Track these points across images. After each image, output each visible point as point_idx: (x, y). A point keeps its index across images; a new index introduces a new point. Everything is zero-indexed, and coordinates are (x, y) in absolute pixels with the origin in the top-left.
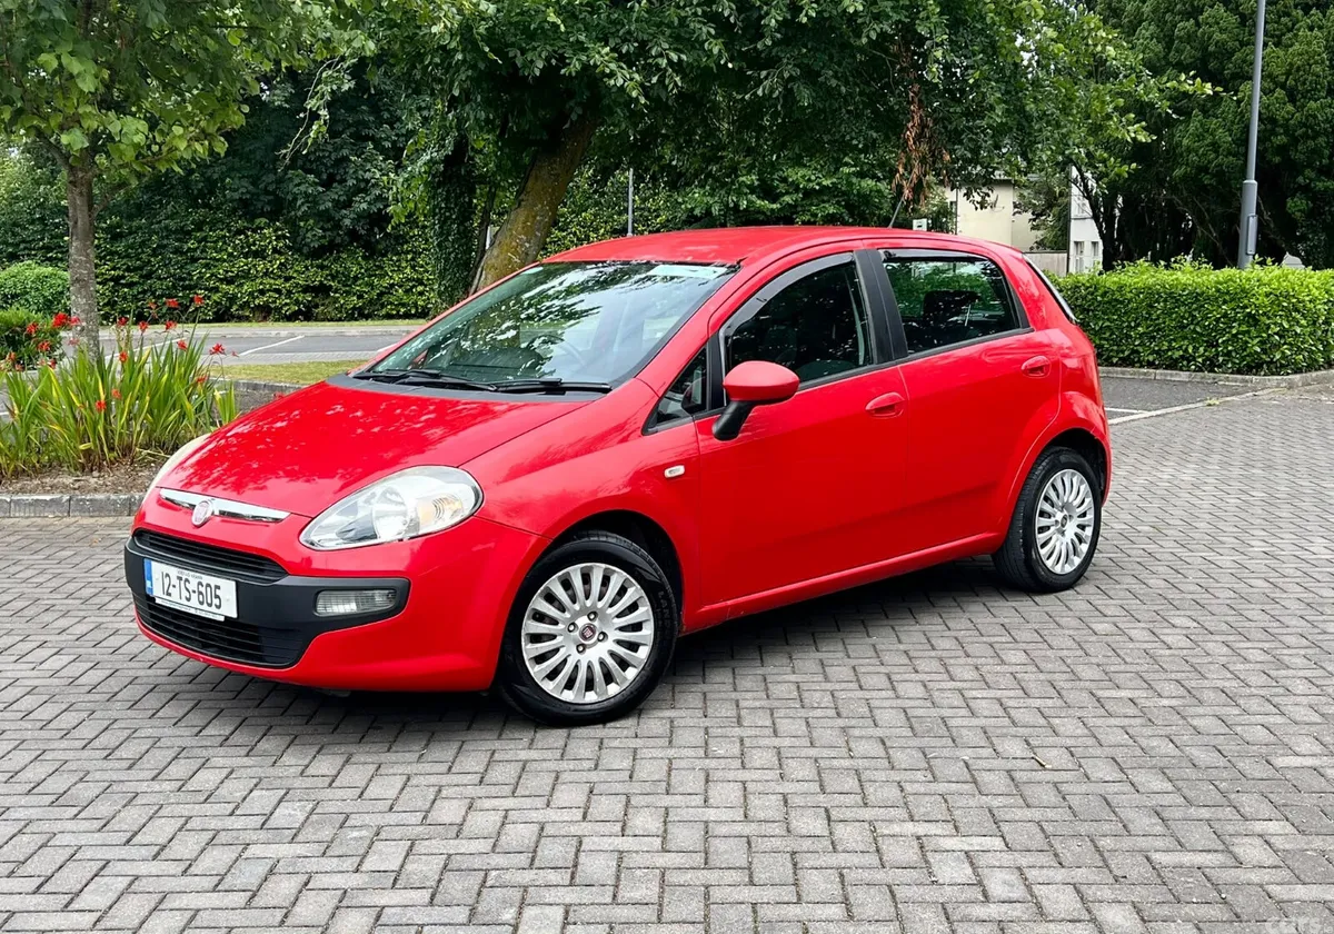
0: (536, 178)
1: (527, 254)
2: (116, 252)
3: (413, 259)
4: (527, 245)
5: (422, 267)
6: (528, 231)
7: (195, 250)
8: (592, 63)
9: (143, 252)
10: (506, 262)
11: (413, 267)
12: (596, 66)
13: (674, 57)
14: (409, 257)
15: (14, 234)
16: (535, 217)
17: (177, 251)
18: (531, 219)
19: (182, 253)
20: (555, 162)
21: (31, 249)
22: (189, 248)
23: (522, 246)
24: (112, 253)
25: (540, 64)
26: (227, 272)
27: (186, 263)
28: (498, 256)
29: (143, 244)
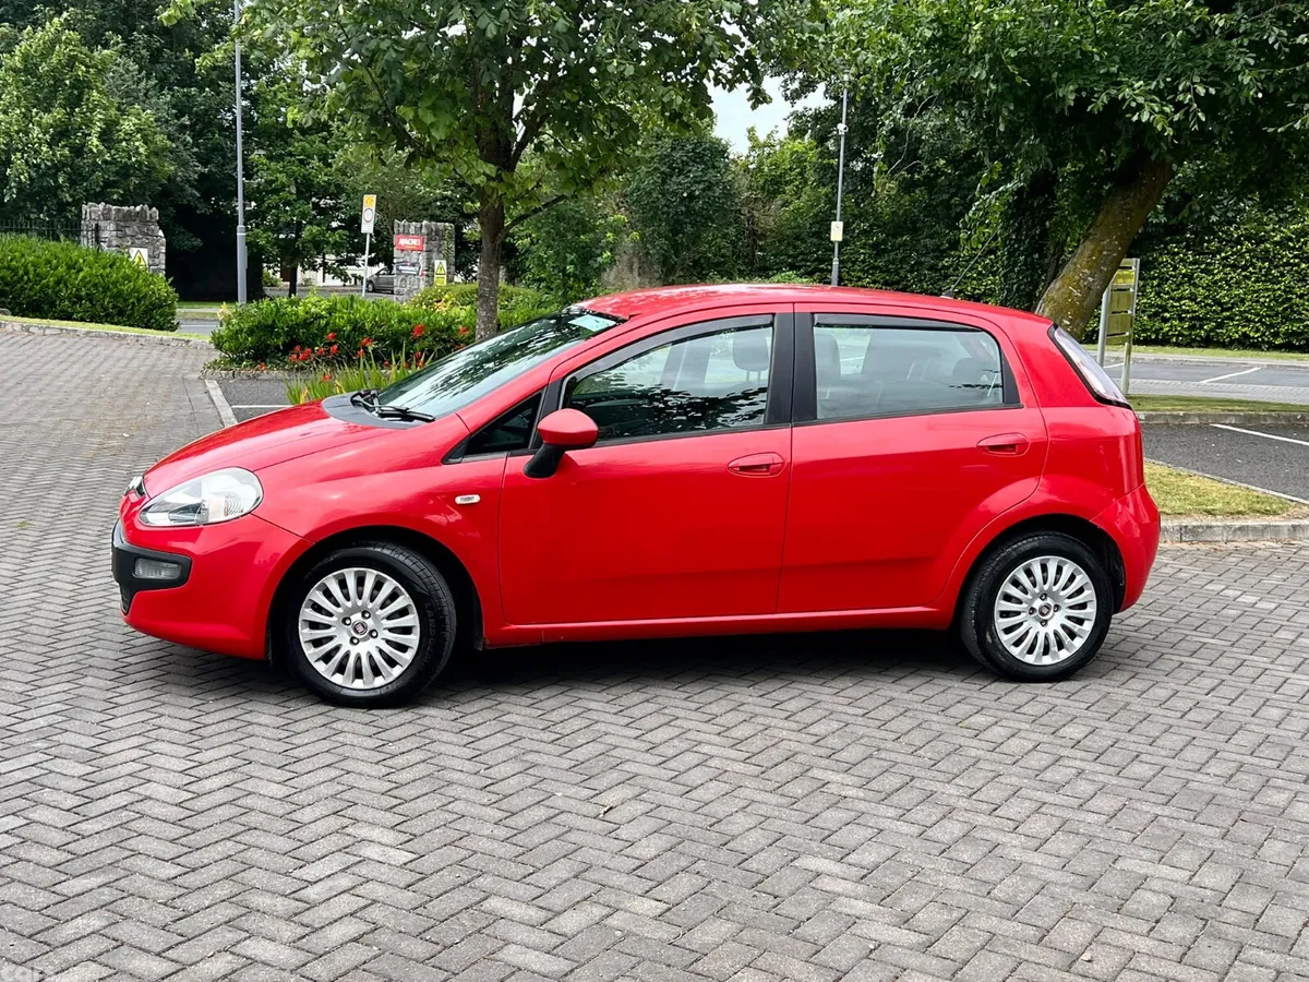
0: (1108, 212)
1: (1089, 288)
2: (879, 267)
3: (1159, 285)
4: (1090, 279)
5: (1168, 293)
6: (1094, 267)
7: (948, 267)
8: (1120, 97)
9: (902, 268)
10: (1066, 296)
11: (1158, 294)
12: (1124, 99)
13: (1201, 91)
14: (1155, 283)
15: (795, 247)
16: (1101, 252)
17: (932, 268)
18: (1097, 254)
19: (937, 270)
20: (1128, 197)
21: (807, 261)
22: (943, 266)
23: (1085, 280)
24: (875, 268)
25: (1072, 97)
26: (975, 289)
27: (939, 280)
28: (1059, 289)
29: (903, 260)
